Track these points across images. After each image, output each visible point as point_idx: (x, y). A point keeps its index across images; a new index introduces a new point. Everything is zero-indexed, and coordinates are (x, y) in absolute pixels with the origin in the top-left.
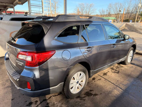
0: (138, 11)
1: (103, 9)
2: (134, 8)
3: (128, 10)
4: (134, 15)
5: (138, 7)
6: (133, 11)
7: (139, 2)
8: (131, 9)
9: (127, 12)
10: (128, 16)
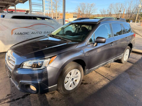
2: (135, 9)
3: (129, 11)
6: (134, 12)
9: (127, 12)
10: (128, 16)
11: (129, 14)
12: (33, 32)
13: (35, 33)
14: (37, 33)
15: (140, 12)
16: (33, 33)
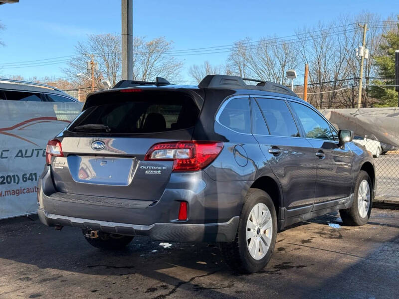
0: (363, 75)
1: (207, 63)
2: (345, 65)
3: (320, 73)
4: (349, 94)
5: (360, 60)
6: (340, 77)
7: (358, 38)
8: (331, 66)
9: (314, 78)
10: (322, 95)
11: (322, 89)
12: (21, 151)
13: (29, 154)
14: (35, 152)
15: (367, 79)
16: (21, 154)
